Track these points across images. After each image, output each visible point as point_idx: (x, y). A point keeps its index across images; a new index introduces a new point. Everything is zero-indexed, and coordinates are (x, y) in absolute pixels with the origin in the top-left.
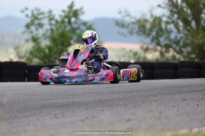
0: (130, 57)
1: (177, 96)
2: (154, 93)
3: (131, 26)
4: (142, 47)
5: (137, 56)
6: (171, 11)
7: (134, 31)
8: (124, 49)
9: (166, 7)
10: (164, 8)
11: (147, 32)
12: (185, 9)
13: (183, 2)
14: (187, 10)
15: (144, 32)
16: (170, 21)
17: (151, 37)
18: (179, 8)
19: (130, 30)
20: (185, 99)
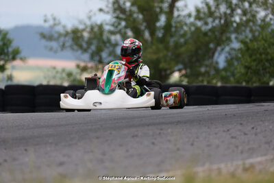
0: (62, 79)
1: (126, 131)
2: (94, 127)
4: (78, 66)
5: (72, 78)
6: (117, 17)
7: (68, 44)
8: (54, 68)
9: (111, 12)
10: (108, 13)
11: (85, 45)
12: (135, 15)
13: (133, 4)
14: (138, 17)
15: (81, 47)
16: (116, 30)
17: (90, 51)
19: (61, 44)
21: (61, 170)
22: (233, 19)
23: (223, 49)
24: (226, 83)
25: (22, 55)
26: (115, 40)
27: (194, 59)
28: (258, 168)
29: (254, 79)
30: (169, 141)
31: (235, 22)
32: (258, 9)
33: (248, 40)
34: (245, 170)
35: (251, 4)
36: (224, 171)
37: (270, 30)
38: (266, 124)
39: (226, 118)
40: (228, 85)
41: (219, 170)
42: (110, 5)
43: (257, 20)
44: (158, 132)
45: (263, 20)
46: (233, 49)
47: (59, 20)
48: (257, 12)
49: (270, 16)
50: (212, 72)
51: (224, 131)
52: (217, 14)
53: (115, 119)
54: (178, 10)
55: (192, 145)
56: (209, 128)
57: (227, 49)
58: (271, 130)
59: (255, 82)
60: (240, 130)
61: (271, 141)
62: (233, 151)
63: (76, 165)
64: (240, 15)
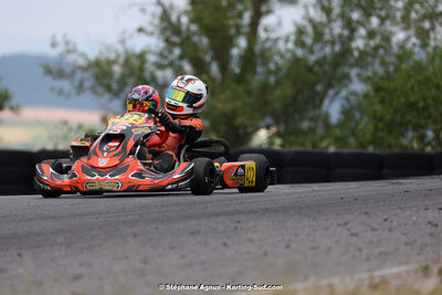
1: (181, 225)
2: (129, 218)
3: (79, 75)
4: (104, 119)
6: (167, 41)
7: (88, 84)
8: (66, 123)
9: (157, 32)
10: (152, 34)
11: (114, 86)
12: (196, 39)
13: (192, 21)
14: (200, 41)
15: (108, 88)
16: (165, 62)
19: (77, 83)
20: (198, 232)
21: (76, 287)
22: (354, 45)
23: (337, 94)
24: (343, 147)
25: (14, 101)
26: (164, 78)
27: (291, 109)
30: (250, 240)
31: (358, 48)
32: (394, 29)
34: (374, 287)
35: (382, 20)
36: (340, 289)
37: (412, 63)
38: (408, 213)
39: (342, 203)
40: (346, 150)
41: (331, 286)
42: (156, 21)
43: (391, 47)
44: (232, 226)
45: (402, 46)
46: (354, 93)
47: (74, 45)
48: (392, 33)
49: (414, 40)
50: (320, 131)
51: (339, 225)
52: (327, 37)
53: (163, 206)
54: (266, 30)
56: (314, 220)
57: (344, 93)
58: (414, 223)
60: (364, 224)
61: (415, 241)
62: (354, 257)
63: (101, 279)
64: (363, 38)
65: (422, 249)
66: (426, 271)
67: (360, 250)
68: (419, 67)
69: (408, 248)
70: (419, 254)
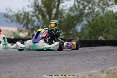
0: (11, 35)
1: (38, 58)
2: (24, 56)
4: (18, 29)
5: (15, 35)
6: (35, 9)
7: (14, 20)
8: (8, 30)
9: (33, 7)
10: (31, 7)
11: (21, 21)
12: (43, 9)
13: (42, 4)
14: (44, 9)
15: (19, 21)
16: (34, 15)
17: (23, 24)
18: (40, 8)
20: (42, 60)
21: (10, 74)
22: (85, 11)
23: (80, 24)
24: (81, 38)
26: (34, 19)
27: (67, 28)
28: (94, 75)
29: (92, 37)
30: (56, 63)
31: (85, 13)
32: (95, 7)
33: (90, 21)
34: (89, 76)
35: (92, 5)
36: (80, 76)
37: (100, 16)
38: (98, 56)
41: (77, 75)
42: (32, 4)
43: (95, 12)
44: (51, 59)
45: (97, 12)
46: (84, 24)
47: (11, 10)
50: (75, 34)
51: (80, 59)
53: (33, 53)
55: (66, 64)
56: (73, 57)
57: (82, 24)
58: (100, 59)
59: (93, 38)
60: (86, 59)
61: (100, 63)
62: (84, 68)
63: (17, 72)
64: (87, 10)
65: (102, 66)
66: (103, 71)
67: (85, 66)
68: (101, 18)
69: (98, 65)
70: (101, 67)
